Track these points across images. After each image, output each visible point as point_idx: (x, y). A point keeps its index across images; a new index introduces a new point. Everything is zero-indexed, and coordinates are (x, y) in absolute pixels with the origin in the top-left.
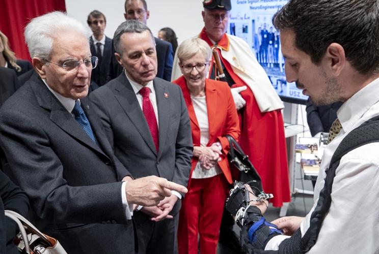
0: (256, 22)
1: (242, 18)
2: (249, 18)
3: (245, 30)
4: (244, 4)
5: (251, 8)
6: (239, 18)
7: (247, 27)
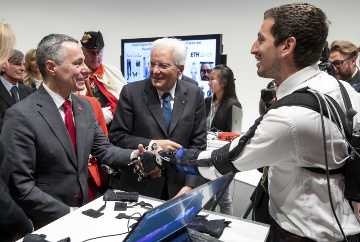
0: (146, 58)
1: (136, 56)
2: (141, 56)
3: (138, 64)
4: (138, 46)
5: (143, 49)
6: (133, 56)
7: (139, 62)
